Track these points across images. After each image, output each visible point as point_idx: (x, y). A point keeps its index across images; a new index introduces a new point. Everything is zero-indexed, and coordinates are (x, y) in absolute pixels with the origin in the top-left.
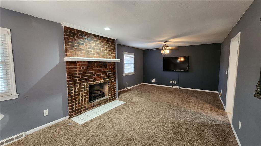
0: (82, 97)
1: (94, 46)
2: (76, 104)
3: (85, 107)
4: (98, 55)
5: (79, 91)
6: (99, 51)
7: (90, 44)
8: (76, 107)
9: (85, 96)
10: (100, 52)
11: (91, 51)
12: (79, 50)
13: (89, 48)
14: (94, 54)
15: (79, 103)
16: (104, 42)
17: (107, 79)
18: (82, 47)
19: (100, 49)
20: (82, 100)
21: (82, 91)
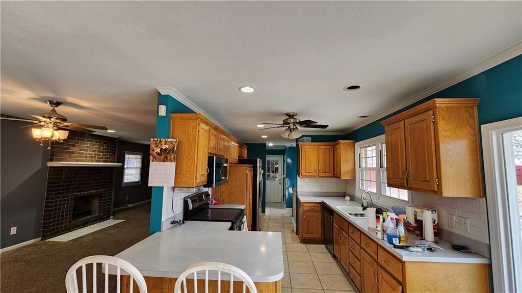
0: (63, 212)
1: (87, 147)
2: (54, 221)
3: (65, 226)
4: (92, 158)
5: (60, 205)
6: (93, 153)
7: (83, 146)
8: (54, 226)
9: (67, 211)
10: (95, 154)
11: (83, 153)
12: (68, 152)
13: (81, 150)
14: (86, 157)
15: (58, 220)
16: (101, 142)
17: (99, 189)
18: (73, 149)
19: (94, 151)
20: (63, 216)
21: (64, 204)
